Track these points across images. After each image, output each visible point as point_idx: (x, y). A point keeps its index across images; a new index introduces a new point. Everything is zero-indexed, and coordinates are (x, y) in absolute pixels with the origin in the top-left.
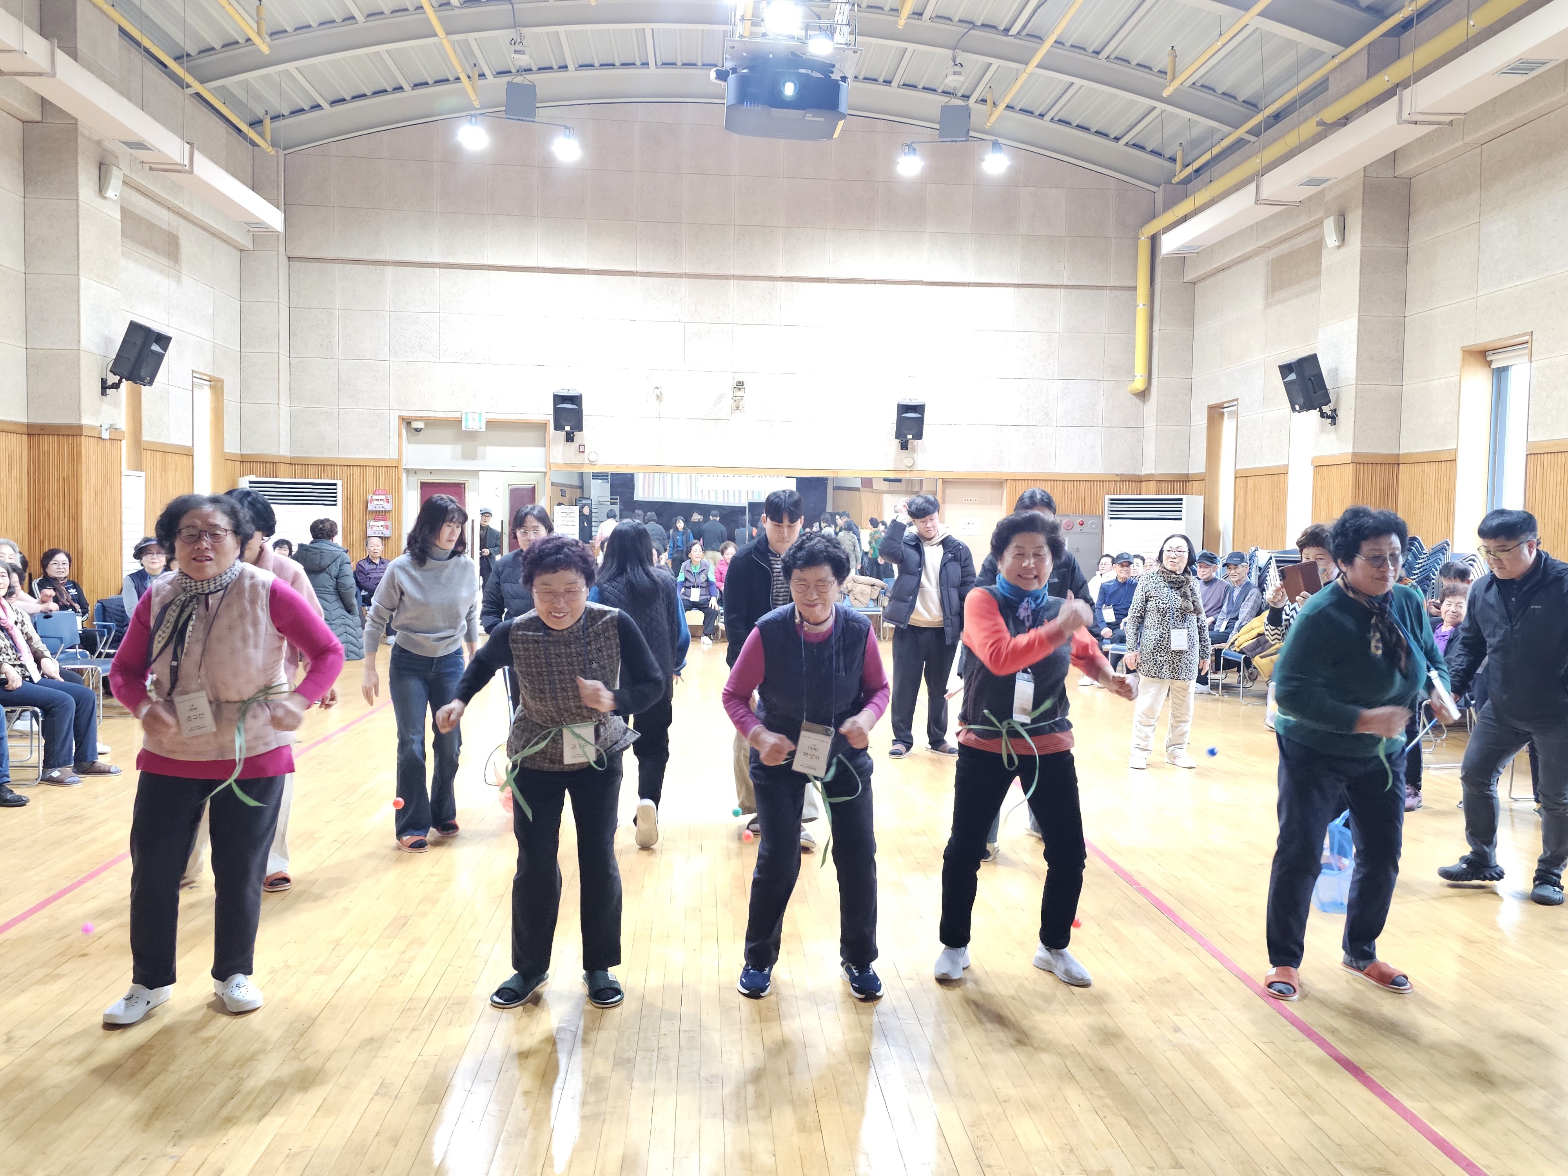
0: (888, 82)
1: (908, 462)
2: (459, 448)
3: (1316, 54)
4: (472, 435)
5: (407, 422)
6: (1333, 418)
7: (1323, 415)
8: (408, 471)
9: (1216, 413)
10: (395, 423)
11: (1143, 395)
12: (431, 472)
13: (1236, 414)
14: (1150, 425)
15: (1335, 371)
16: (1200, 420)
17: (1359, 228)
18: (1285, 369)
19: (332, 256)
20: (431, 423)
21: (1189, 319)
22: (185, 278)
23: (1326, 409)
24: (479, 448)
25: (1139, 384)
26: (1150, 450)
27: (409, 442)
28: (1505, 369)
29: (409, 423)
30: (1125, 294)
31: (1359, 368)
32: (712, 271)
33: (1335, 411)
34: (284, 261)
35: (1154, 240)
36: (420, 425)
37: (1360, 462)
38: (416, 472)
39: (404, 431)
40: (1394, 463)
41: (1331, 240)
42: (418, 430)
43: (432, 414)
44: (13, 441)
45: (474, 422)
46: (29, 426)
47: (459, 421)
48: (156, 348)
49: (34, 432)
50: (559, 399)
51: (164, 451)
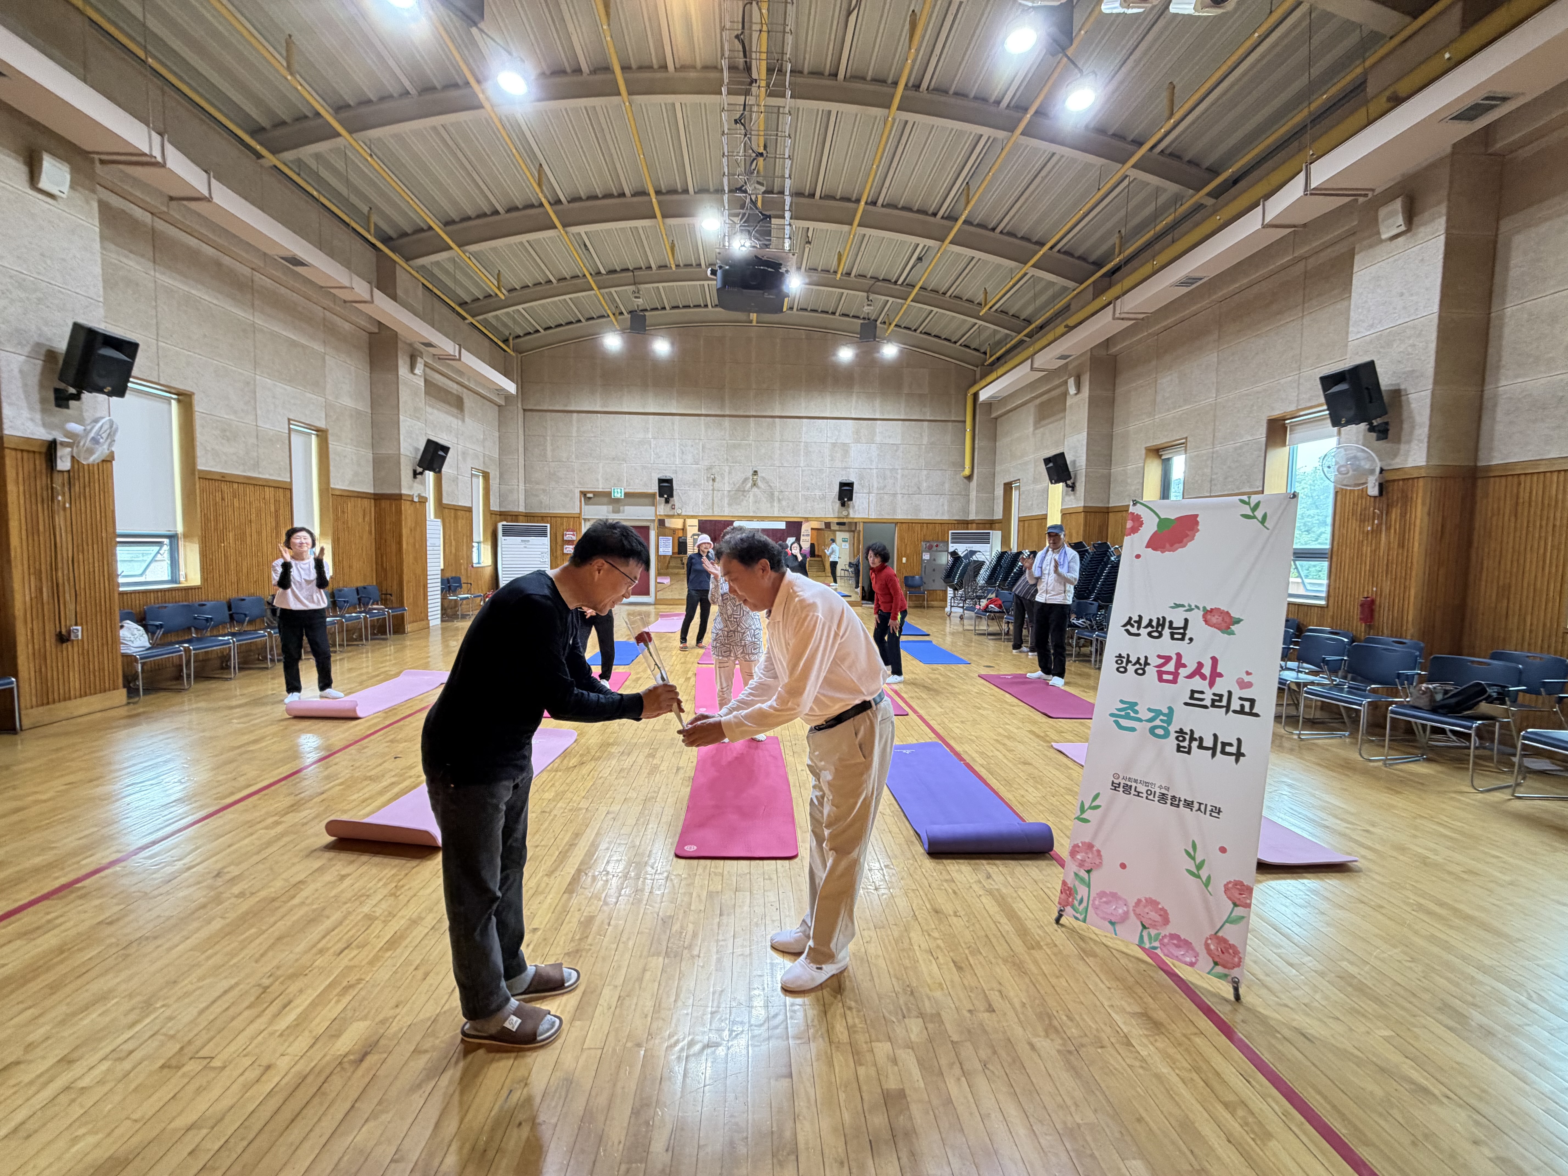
0: (834, 313)
1: (845, 513)
2: (611, 507)
3: (1065, 289)
4: (617, 500)
5: (584, 494)
6: (1073, 487)
7: (1067, 486)
9: (1008, 487)
10: (578, 495)
11: (969, 478)
13: (1018, 488)
14: (973, 494)
15: (1074, 462)
16: (999, 492)
17: (1087, 383)
18: (1047, 461)
19: (545, 408)
20: (596, 494)
21: (994, 438)
22: (467, 419)
23: (1069, 482)
24: (621, 507)
25: (967, 472)
26: (973, 507)
27: (586, 504)
28: (1169, 459)
30: (960, 425)
31: (1087, 460)
32: (742, 413)
33: (1074, 484)
34: (521, 411)
35: (976, 396)
36: (590, 495)
37: (1088, 511)
39: (582, 499)
40: (1106, 512)
41: (1072, 390)
42: (589, 498)
43: (596, 490)
44: (366, 502)
45: (618, 494)
46: (375, 494)
47: (610, 493)
48: (441, 453)
49: (377, 498)
50: (661, 481)
51: (456, 509)
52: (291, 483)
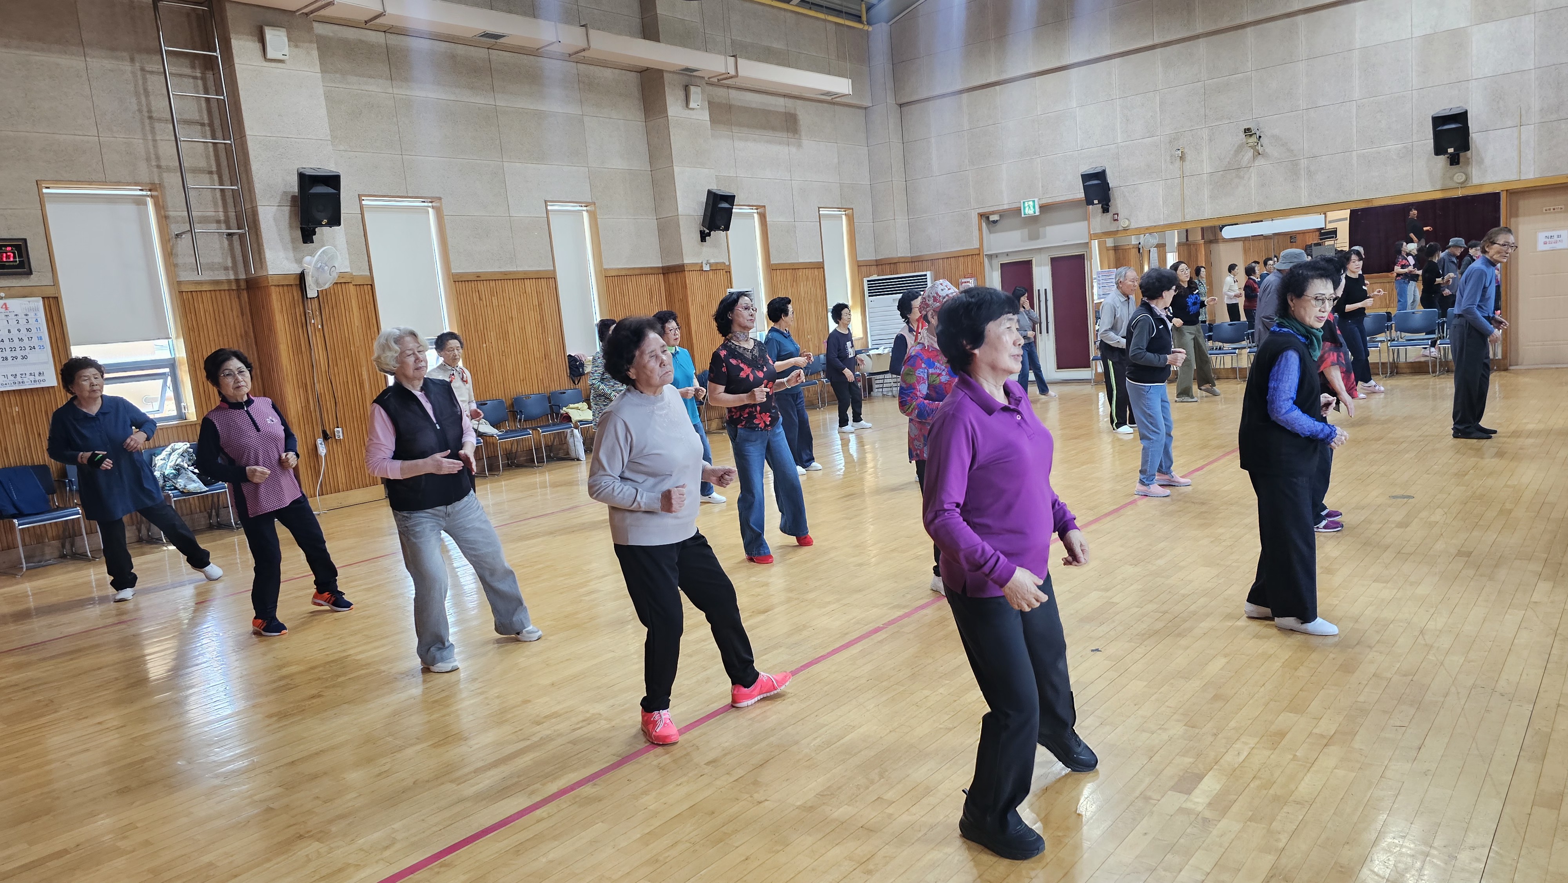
2: (1026, 231)
4: (1033, 219)
5: (985, 217)
8: (990, 256)
10: (975, 219)
12: (1007, 254)
20: (1003, 214)
22: (805, 142)
24: (1041, 229)
27: (989, 233)
29: (988, 218)
34: (895, 109)
36: (993, 218)
38: (997, 255)
39: (984, 225)
42: (995, 222)
43: (1001, 208)
44: (652, 279)
45: (1030, 209)
46: (663, 268)
47: (1018, 211)
48: (725, 205)
49: (667, 271)
50: (1086, 177)
51: (795, 268)
52: (554, 270)
